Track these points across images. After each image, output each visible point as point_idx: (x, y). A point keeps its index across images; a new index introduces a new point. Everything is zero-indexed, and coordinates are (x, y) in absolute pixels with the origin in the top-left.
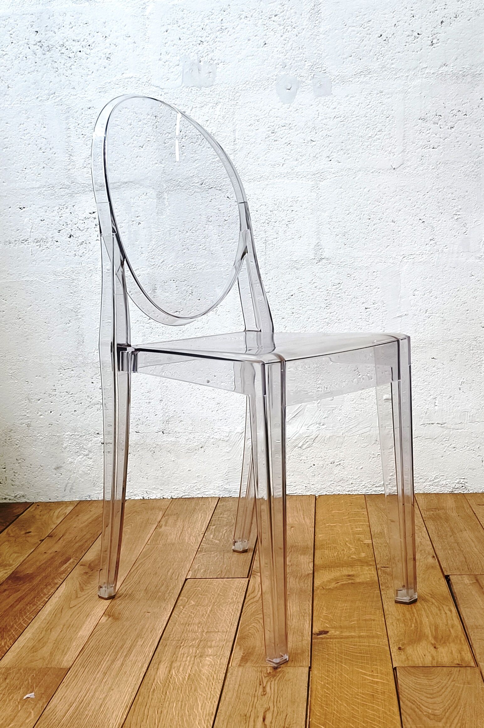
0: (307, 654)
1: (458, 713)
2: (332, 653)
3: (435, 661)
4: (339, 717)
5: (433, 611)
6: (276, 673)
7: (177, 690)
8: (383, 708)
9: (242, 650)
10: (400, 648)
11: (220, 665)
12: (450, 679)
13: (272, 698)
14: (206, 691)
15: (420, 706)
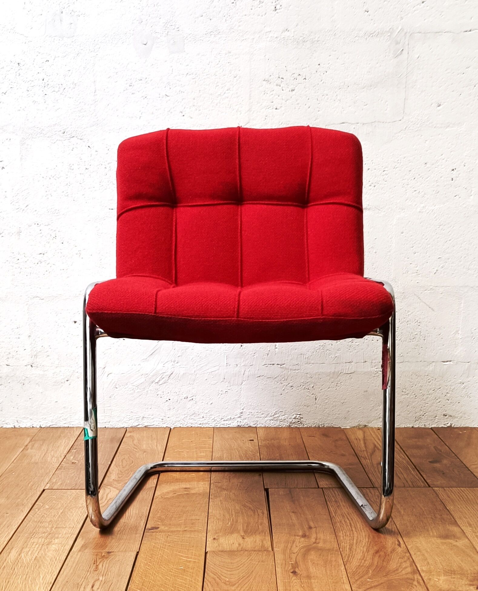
0: (138, 543)
1: (248, 581)
2: (159, 542)
3: (241, 547)
4: (154, 584)
5: (249, 514)
6: (109, 556)
7: (24, 567)
8: (190, 578)
9: (84, 540)
10: (214, 539)
11: (63, 550)
12: (248, 559)
13: (102, 572)
14: (48, 567)
15: (220, 576)
